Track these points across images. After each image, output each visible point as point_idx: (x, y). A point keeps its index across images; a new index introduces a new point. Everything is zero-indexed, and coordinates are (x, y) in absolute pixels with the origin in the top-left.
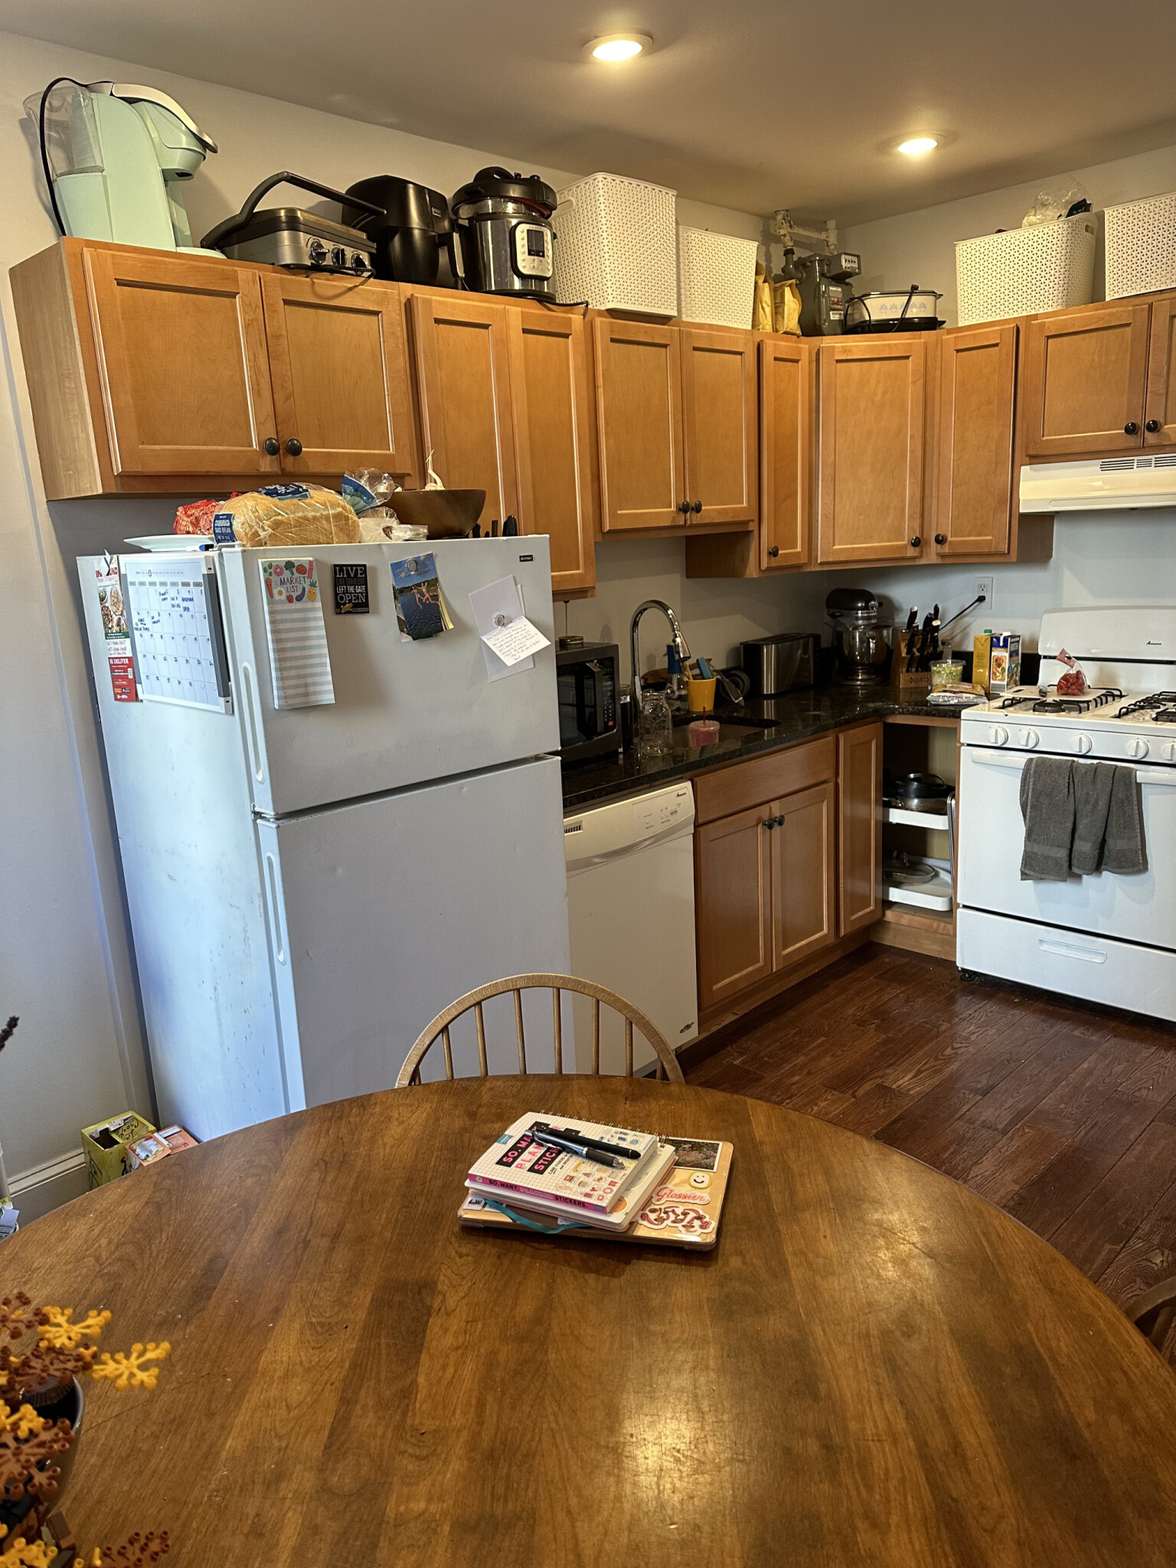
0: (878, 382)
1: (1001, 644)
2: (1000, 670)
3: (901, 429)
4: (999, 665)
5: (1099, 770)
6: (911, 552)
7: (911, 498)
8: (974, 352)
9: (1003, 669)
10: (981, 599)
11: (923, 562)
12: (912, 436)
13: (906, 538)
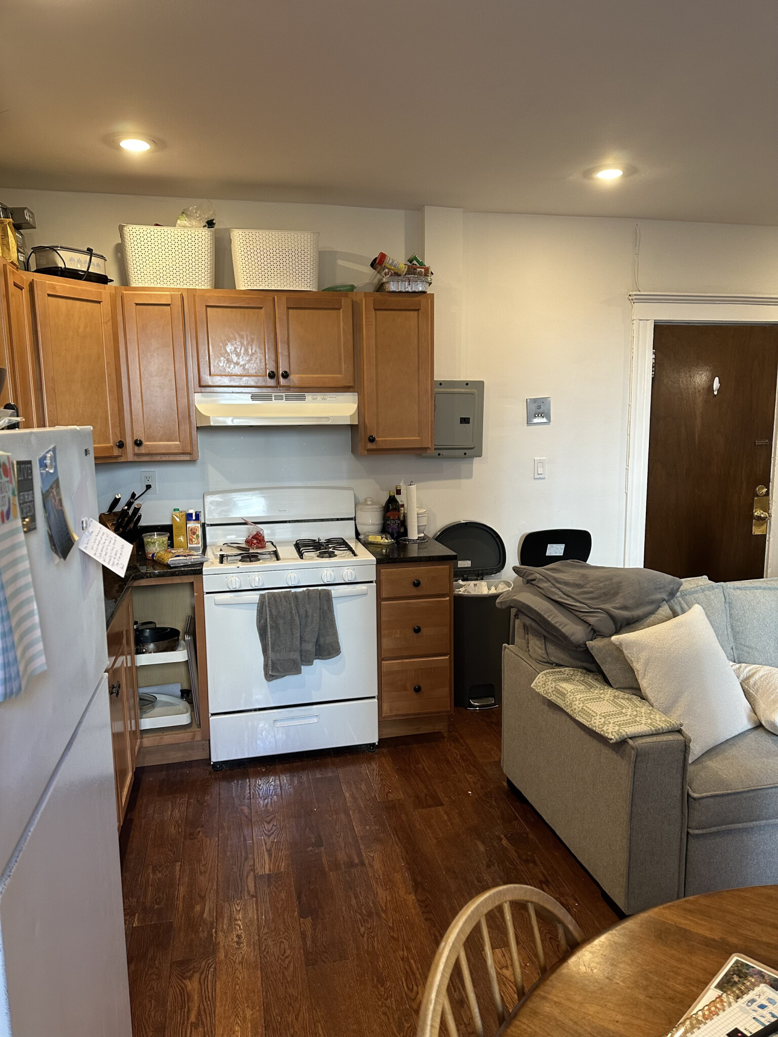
0: (80, 318)
1: (194, 518)
2: (195, 536)
3: (99, 357)
4: (194, 533)
5: (310, 594)
6: (116, 452)
7: (112, 410)
8: (150, 307)
9: (198, 536)
10: (148, 487)
11: (122, 459)
12: (108, 363)
13: (111, 441)
